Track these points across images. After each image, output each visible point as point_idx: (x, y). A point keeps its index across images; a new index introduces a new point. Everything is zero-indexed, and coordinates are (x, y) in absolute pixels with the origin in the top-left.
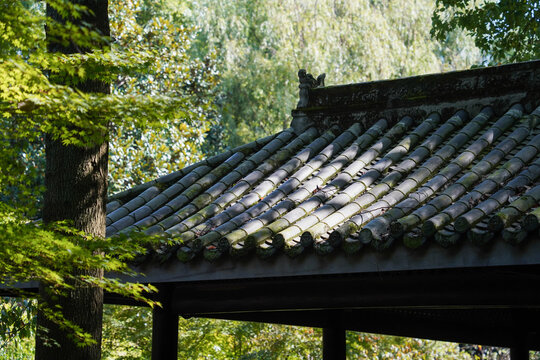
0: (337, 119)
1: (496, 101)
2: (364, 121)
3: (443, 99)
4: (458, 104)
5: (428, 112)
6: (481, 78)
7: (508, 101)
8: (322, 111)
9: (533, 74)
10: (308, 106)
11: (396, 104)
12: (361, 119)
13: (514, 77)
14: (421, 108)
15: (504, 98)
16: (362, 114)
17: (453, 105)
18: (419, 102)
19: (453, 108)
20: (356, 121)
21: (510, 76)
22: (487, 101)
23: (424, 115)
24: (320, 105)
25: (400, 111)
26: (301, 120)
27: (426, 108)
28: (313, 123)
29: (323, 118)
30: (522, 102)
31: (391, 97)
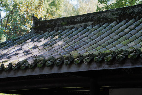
0: (42, 30)
1: (85, 24)
2: (50, 31)
3: (71, 24)
4: (75, 25)
5: (67, 28)
6: (82, 17)
7: (88, 24)
8: (39, 28)
9: (95, 16)
10: (35, 27)
11: (59, 26)
12: (49, 30)
13: (90, 17)
14: (65, 27)
15: (87, 23)
16: (49, 29)
17: (74, 26)
18: (65, 25)
19: (74, 27)
20: (48, 31)
21: (89, 17)
22: (83, 24)
23: (66, 29)
24: (38, 26)
25: (60, 28)
26: (33, 31)
27: (66, 27)
28: (36, 32)
29: (39, 30)
30: (92, 24)
31: (58, 24)
